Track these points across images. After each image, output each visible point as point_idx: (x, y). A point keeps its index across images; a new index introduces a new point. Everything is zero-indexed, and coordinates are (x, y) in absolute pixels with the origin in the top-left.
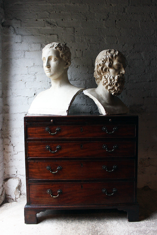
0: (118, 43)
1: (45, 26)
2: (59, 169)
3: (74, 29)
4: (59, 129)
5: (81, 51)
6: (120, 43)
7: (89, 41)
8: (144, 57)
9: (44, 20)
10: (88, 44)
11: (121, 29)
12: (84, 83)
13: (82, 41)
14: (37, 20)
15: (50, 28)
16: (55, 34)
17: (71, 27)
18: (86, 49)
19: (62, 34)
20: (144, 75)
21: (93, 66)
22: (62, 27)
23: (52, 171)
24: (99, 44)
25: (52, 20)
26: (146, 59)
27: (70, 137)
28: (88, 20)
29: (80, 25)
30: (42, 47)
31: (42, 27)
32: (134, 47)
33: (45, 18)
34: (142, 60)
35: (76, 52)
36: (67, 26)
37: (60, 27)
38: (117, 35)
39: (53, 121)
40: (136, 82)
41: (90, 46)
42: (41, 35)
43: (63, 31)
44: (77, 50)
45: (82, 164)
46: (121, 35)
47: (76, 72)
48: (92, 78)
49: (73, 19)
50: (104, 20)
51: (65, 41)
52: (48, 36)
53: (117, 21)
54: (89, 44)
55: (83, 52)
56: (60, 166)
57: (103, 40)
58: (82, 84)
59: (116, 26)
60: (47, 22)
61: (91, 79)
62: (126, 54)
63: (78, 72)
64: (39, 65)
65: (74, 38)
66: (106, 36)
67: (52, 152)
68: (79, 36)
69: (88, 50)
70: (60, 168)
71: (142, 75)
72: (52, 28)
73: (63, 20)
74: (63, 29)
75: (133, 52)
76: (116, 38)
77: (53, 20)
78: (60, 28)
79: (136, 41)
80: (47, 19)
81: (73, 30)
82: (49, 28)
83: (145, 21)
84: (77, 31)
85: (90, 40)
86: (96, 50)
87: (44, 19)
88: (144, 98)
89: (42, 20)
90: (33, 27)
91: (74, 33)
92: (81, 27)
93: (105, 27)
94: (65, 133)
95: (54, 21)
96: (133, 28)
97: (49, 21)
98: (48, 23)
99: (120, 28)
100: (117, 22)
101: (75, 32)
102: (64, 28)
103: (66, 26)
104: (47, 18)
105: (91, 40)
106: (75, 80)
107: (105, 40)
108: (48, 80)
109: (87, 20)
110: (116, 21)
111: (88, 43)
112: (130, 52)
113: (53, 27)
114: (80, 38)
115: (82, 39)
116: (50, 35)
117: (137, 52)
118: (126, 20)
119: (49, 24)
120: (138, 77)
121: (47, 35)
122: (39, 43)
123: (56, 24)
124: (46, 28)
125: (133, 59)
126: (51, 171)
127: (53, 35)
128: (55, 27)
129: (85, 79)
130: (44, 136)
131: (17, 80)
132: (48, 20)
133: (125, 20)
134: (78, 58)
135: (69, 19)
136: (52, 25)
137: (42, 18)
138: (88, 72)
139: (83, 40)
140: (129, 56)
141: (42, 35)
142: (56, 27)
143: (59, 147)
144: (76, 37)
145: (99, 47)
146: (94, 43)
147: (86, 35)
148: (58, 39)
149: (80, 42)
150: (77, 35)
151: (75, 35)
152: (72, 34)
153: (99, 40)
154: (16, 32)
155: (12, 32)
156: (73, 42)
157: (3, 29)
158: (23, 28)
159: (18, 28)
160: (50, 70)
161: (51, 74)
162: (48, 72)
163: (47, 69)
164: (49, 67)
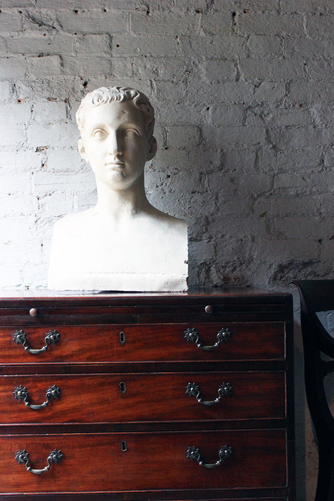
0: (242, 78)
1: (23, 30)
2: (53, 462)
3: (111, 38)
4: (55, 337)
6: (246, 80)
7: (156, 72)
8: (318, 120)
9: (21, 12)
10: (151, 84)
11: (248, 37)
13: (133, 74)
14: (0, 12)
15: (39, 37)
16: (52, 55)
17: (102, 34)
19: (73, 54)
20: (319, 172)
21: (166, 149)
22: (75, 34)
23: (33, 467)
24: (186, 82)
25: (44, 11)
26: (326, 125)
27: (89, 359)
28: (150, 11)
29: (127, 26)
30: (13, 92)
31: (14, 31)
32: (288, 89)
33: (25, 7)
34: (315, 127)
36: (91, 30)
37: (69, 31)
38: (236, 57)
39: (37, 312)
40: (297, 195)
41: (159, 90)
42: (12, 55)
43: (77, 43)
45: (124, 443)
46: (248, 56)
48: (164, 184)
49: (107, 10)
50: (198, 12)
52: (33, 58)
53: (238, 13)
54: (154, 83)
56: (57, 450)
57: (195, 70)
59: (234, 30)
60: (29, 16)
61: (160, 188)
62: (265, 113)
64: (4, 146)
65: (111, 64)
66: (204, 58)
67: (33, 406)
68: (125, 58)
70: (57, 456)
71: (313, 172)
72: (45, 35)
73: (76, 12)
74: (76, 39)
75: (285, 105)
76: (236, 65)
77: (49, 13)
78: (70, 35)
79: (296, 73)
80: (30, 9)
81: (108, 41)
82: (34, 34)
83: (321, 14)
84: (118, 46)
85: (156, 70)
86: (177, 102)
87: (20, 9)
88: (320, 241)
89: (16, 10)
91: (111, 50)
92: (132, 34)
93: (202, 34)
94: (71, 347)
95: (51, 14)
96: (284, 34)
97: (37, 16)
98: (34, 20)
99: (246, 36)
100: (236, 18)
101: (114, 47)
102: (80, 36)
103: (85, 30)
104: (31, 5)
105: (161, 72)
107: (203, 70)
108: (34, 190)
109: (148, 12)
110: (234, 14)
111: (152, 80)
112: (278, 106)
113: (47, 34)
114: (129, 66)
115: (135, 70)
116: (39, 56)
117: (297, 106)
118: (263, 12)
119: (37, 23)
120: (303, 179)
121: (29, 55)
122: (7, 80)
123: (56, 25)
124: (27, 35)
125: (287, 127)
126: (28, 466)
127: (48, 55)
128: (54, 32)
130: (9, 357)
132: (33, 11)
133: (260, 12)
135: (95, 10)
136: (43, 26)
137: (16, 7)
138: (152, 165)
139: (138, 71)
140: (273, 118)
141: (16, 56)
142: (58, 31)
143: (56, 392)
144: (118, 64)
145: (185, 92)
146: (168, 80)
147: (146, 57)
148: (62, 69)
149: (127, 76)
150: (119, 55)
151: (115, 55)
152: (104, 55)
153: (185, 70)
156: (106, 78)
160: (122, 163)
161: (124, 173)
162: (114, 169)
163: (115, 159)
164: (121, 154)
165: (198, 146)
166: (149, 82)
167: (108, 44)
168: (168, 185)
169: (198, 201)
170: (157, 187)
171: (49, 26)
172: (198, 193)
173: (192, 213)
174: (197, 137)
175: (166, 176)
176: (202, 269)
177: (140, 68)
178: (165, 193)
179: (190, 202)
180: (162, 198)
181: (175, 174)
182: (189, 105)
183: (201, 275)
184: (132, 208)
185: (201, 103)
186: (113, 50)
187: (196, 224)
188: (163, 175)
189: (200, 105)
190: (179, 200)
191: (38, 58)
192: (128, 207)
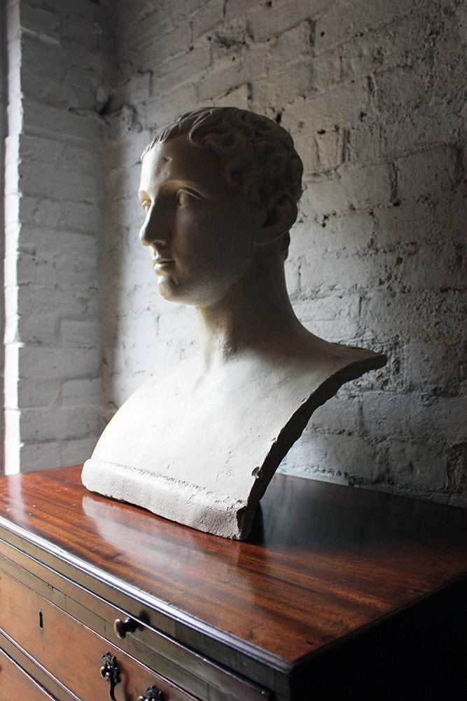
1: (212, 64)
3: (312, 23)
5: (341, 131)
7: (378, 59)
9: (209, 39)
10: (370, 83)
12: (355, 308)
13: (342, 76)
14: (192, 49)
15: (229, 64)
16: (241, 86)
17: (299, 24)
18: (362, 115)
19: (264, 75)
21: (397, 204)
22: (268, 40)
24: (430, 57)
25: (234, 23)
31: (203, 69)
33: (213, 28)
35: (319, 142)
36: (287, 25)
37: (261, 40)
41: (382, 91)
43: (269, 55)
44: (323, 132)
47: (321, 251)
48: (393, 278)
51: (274, 104)
52: (221, 100)
54: (373, 80)
55: (347, 135)
57: (448, 25)
58: (346, 312)
60: (218, 40)
61: (386, 285)
63: (329, 250)
65: (312, 71)
68: (332, 52)
69: (369, 114)
72: (234, 59)
73: (270, 4)
74: (269, 48)
77: (240, 22)
78: (261, 45)
80: (220, 29)
81: (309, 32)
82: (223, 64)
84: (323, 34)
85: (379, 53)
86: (413, 104)
87: (209, 34)
89: (205, 38)
90: (180, 85)
91: (313, 46)
95: (243, 22)
97: (227, 34)
98: (223, 42)
101: (318, 38)
102: (274, 41)
103: (279, 28)
104: (220, 22)
106: (315, 294)
111: (372, 76)
113: (236, 56)
114: (337, 63)
115: (345, 67)
116: (227, 95)
119: (226, 45)
121: (217, 97)
123: (246, 37)
124: (215, 69)
127: (237, 88)
128: (244, 49)
129: (359, 286)
131: (138, 310)
132: (223, 30)
134: (328, 173)
136: (233, 46)
137: (204, 33)
138: (372, 241)
139: (350, 67)
142: (248, 46)
144: (321, 66)
145: (428, 79)
146: (398, 66)
147: (362, 35)
148: (251, 104)
149: (333, 82)
150: (323, 50)
151: (318, 53)
152: (302, 58)
153: (428, 32)
154: (138, 123)
155: (125, 125)
156: (305, 98)
157: (108, 124)
158: (155, 98)
159: (144, 103)
160: (167, 260)
161: (175, 279)
162: (158, 273)
163: (155, 254)
164: (163, 242)
165: (453, 188)
166: (366, 80)
167: (308, 38)
168: (399, 280)
169: (454, 309)
170: (381, 283)
171: (240, 43)
172: (455, 290)
173: (440, 336)
174: (452, 168)
175: (395, 261)
176: (457, 458)
177: (352, 60)
178: (394, 295)
179: (438, 310)
180: (389, 305)
181: (410, 254)
182: (437, 104)
183: (456, 471)
184: (225, 342)
185: (460, 94)
186: (317, 44)
187: (444, 358)
188: (391, 258)
189: (458, 98)
190: (418, 309)
191: (225, 98)
192: (220, 339)
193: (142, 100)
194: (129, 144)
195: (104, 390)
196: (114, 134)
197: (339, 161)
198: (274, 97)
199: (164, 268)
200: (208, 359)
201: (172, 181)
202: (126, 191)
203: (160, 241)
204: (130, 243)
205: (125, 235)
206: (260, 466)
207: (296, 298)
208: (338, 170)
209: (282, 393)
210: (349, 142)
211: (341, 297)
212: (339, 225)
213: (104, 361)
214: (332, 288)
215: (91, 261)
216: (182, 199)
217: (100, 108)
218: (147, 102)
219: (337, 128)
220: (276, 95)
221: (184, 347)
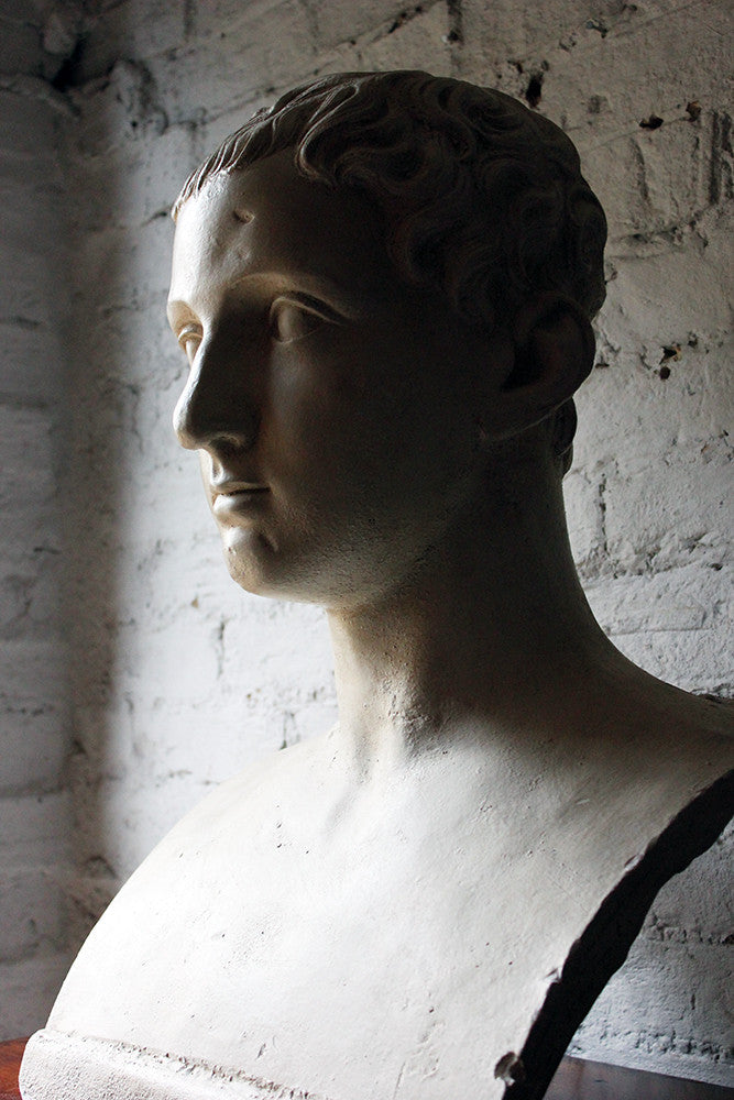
5: (705, 121)
16: (429, 6)
35: (646, 150)
44: (655, 123)
47: (659, 443)
51: (520, 52)
55: (722, 130)
63: (681, 439)
106: (648, 560)
116: (393, 28)
121: (369, 37)
127: (419, 10)
131: (168, 607)
134: (671, 233)
148: (458, 56)
154: (157, 109)
155: (122, 116)
156: (604, 32)
157: (77, 111)
158: (201, 40)
159: (171, 56)
160: (247, 485)
161: (270, 537)
162: (225, 520)
163: (215, 471)
164: (236, 439)
184: (408, 703)
191: (389, 39)
192: (396, 695)
193: (167, 45)
194: (133, 165)
195: (77, 824)
196: (95, 139)
197: (702, 202)
198: (521, 34)
199: (239, 509)
200: (364, 747)
201: (256, 276)
202: (130, 290)
203: (229, 437)
204: (143, 427)
205: (128, 407)
206: (517, 1047)
207: (595, 570)
208: (699, 225)
209: (570, 843)
210: (727, 147)
211: (718, 567)
212: (706, 373)
213: (77, 746)
214: (693, 543)
215: (39, 478)
216: (285, 323)
217: (53, 69)
218: (179, 53)
219: (693, 113)
220: (526, 26)
221: (293, 707)
